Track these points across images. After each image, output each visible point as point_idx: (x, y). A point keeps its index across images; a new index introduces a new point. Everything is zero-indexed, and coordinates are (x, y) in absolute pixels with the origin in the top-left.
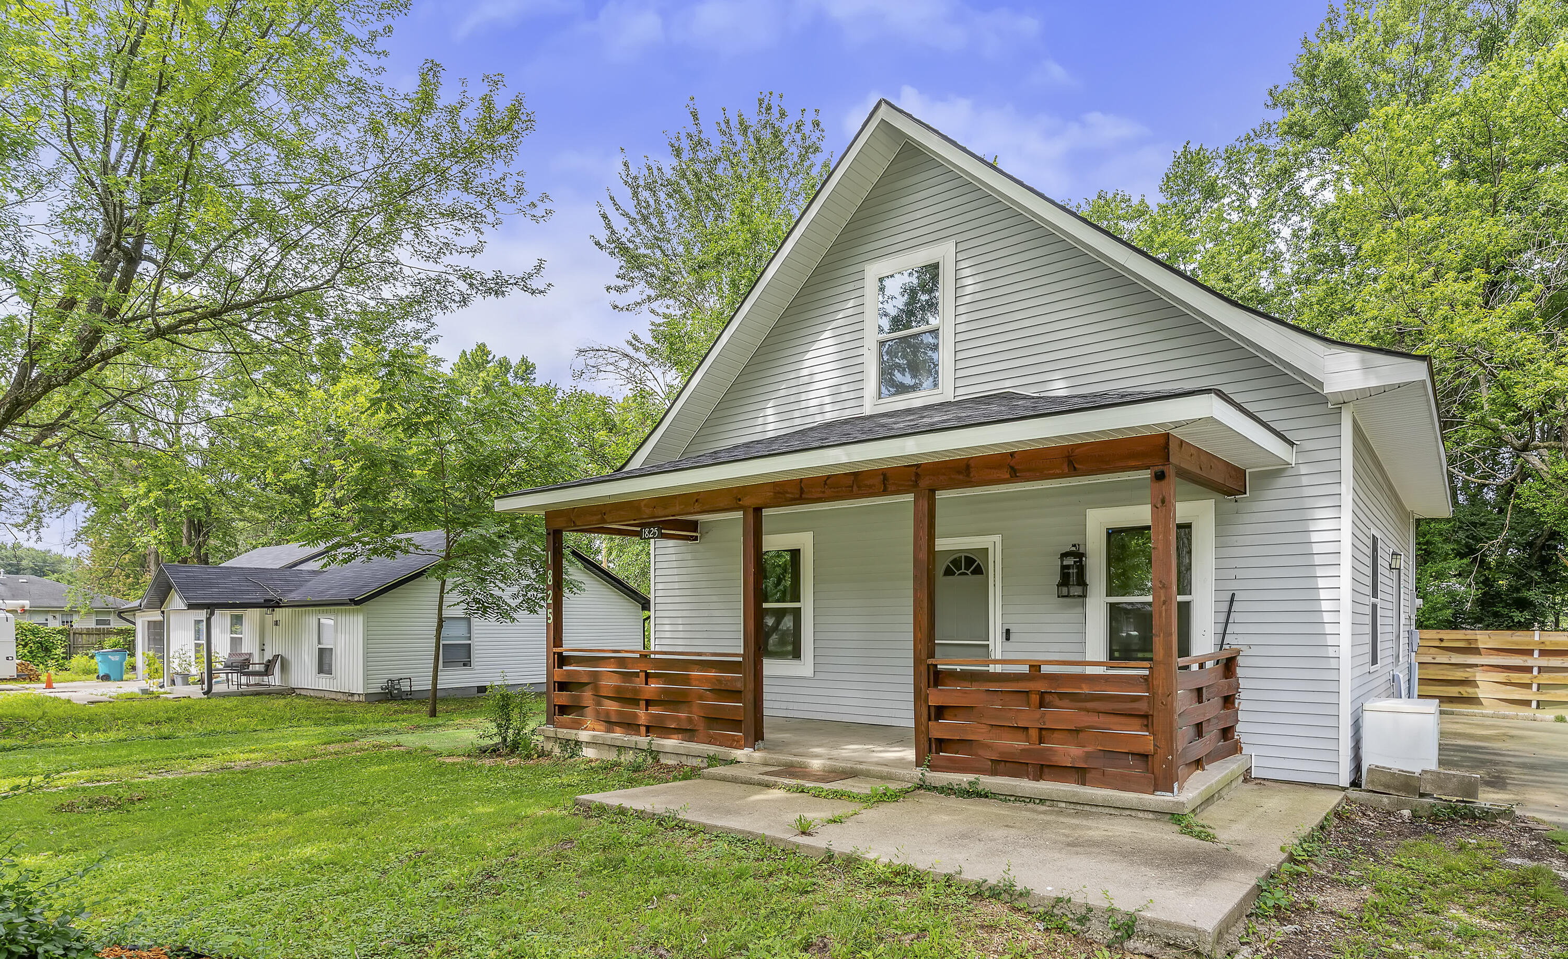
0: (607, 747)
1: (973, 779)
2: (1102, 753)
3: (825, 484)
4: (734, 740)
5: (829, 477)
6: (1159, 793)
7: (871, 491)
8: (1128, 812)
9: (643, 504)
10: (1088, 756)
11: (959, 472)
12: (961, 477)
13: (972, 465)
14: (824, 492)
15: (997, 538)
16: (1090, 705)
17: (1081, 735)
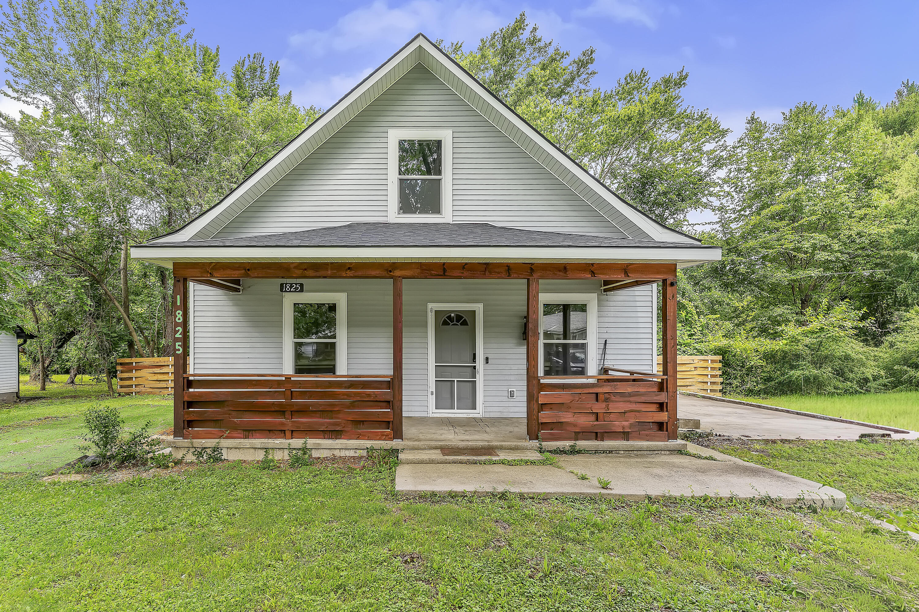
0: (253, 450)
1: (572, 444)
2: (638, 423)
3: (464, 268)
4: (383, 435)
5: (466, 264)
6: (670, 441)
7: (499, 275)
8: (656, 452)
9: (292, 266)
10: (631, 426)
11: (560, 271)
12: (561, 273)
13: (568, 267)
14: (463, 273)
15: (481, 306)
16: (632, 399)
17: (626, 415)
